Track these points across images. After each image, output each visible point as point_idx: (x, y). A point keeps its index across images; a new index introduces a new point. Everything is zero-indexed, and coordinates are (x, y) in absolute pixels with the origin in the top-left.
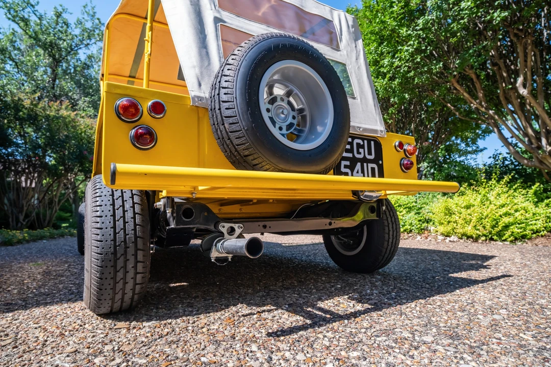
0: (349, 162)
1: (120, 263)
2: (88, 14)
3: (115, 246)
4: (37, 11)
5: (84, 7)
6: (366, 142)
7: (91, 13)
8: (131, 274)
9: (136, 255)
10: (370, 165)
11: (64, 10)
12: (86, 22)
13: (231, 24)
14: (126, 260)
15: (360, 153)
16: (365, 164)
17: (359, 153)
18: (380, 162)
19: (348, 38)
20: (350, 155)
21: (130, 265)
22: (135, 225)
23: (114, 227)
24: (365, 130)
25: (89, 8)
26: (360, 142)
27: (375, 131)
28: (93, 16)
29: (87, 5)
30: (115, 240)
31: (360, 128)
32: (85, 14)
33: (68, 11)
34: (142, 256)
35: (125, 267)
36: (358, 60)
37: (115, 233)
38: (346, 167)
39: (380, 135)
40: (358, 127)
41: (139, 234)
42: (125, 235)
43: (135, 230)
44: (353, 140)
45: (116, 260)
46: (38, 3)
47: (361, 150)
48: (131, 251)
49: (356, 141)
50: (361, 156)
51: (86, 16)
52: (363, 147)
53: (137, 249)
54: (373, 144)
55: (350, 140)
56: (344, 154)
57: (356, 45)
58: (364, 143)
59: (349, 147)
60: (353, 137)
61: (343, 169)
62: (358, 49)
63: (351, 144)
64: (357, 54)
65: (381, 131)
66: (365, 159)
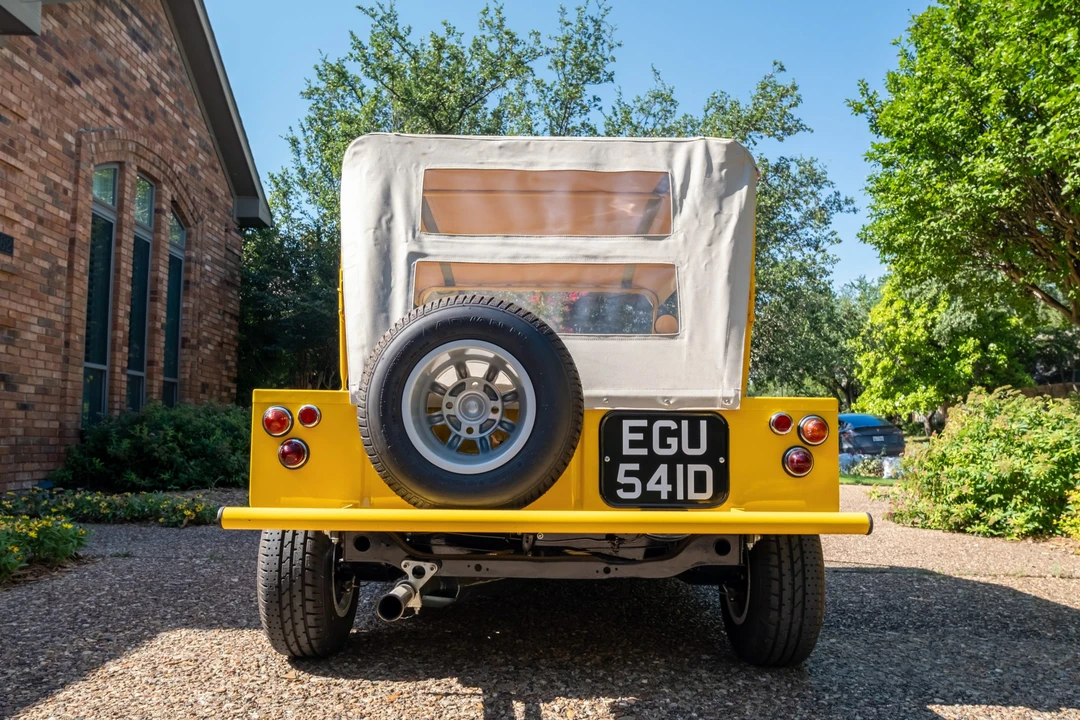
0: (638, 465)
1: (286, 599)
2: (491, 26)
3: (280, 578)
4: (409, 44)
5: (484, 13)
6: (685, 424)
7: (496, 22)
8: (299, 615)
9: (302, 591)
10: (693, 468)
11: (449, 32)
12: (488, 43)
13: (436, 256)
14: (292, 597)
15: (669, 446)
16: (680, 468)
17: (664, 445)
18: (722, 460)
19: (698, 201)
20: (644, 452)
21: (297, 603)
22: (304, 553)
23: (280, 555)
24: (681, 401)
25: (492, 13)
26: (670, 424)
27: (712, 400)
28: (500, 27)
29: (487, 9)
30: (279, 570)
31: (670, 398)
32: (486, 26)
33: (457, 30)
34: (310, 593)
35: (291, 604)
36: (713, 246)
37: (281, 562)
38: (628, 474)
39: (722, 406)
40: (665, 398)
41: (308, 565)
42: (291, 564)
43: (303, 559)
44: (651, 424)
45: (281, 595)
46: (409, 29)
47: (672, 441)
48: (297, 586)
49: (660, 423)
50: (671, 452)
51: (487, 33)
52: (677, 433)
53: (304, 584)
54: (703, 424)
55: (644, 423)
56: (627, 451)
57: (721, 208)
58: (679, 425)
59: (640, 437)
60: (652, 417)
61: (621, 479)
62: (723, 218)
63: (647, 431)
64: (717, 231)
65: (724, 399)
66: (681, 458)
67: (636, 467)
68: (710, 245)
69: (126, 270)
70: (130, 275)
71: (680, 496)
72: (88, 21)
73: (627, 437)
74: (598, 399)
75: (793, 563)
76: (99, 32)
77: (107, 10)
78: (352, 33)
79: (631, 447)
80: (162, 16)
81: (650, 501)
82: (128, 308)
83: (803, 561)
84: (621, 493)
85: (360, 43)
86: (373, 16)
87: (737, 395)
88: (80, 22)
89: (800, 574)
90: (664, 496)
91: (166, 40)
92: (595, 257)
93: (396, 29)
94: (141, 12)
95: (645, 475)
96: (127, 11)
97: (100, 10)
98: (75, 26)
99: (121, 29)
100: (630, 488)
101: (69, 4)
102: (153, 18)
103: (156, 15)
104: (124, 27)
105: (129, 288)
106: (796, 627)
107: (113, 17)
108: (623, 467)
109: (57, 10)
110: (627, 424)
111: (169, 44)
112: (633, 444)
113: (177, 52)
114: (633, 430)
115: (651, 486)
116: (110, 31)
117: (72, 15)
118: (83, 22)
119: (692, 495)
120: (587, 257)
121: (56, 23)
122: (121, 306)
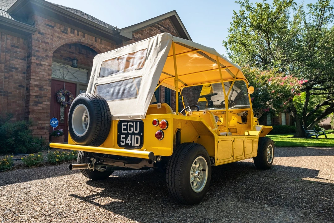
6: (134, 123)
10: (136, 136)
13: (99, 83)
16: (133, 136)
17: (130, 130)
18: (142, 134)
20: (126, 132)
24: (133, 117)
26: (131, 124)
27: (139, 116)
38: (123, 138)
39: (141, 118)
40: (130, 116)
47: (132, 128)
49: (129, 123)
50: (131, 132)
52: (132, 126)
54: (138, 123)
55: (126, 123)
56: (123, 131)
57: (157, 56)
58: (133, 124)
59: (125, 127)
60: (128, 121)
61: (122, 139)
62: (157, 58)
63: (126, 126)
64: (154, 63)
65: (142, 115)
66: (133, 134)
67: (124, 136)
68: (151, 68)
69: (163, 89)
70: (164, 90)
71: (133, 145)
72: (149, 32)
73: (123, 127)
74: (117, 117)
75: (172, 169)
76: (152, 34)
77: (154, 28)
78: (234, 11)
79: (124, 130)
80: (170, 25)
81: (127, 146)
82: (164, 99)
83: (175, 169)
84: (122, 143)
85: (236, 13)
86: (240, 3)
87: (145, 114)
88: (146, 33)
89: (173, 173)
90: (130, 145)
91: (172, 30)
92: (126, 77)
93: (248, 4)
94: (164, 26)
95: (126, 138)
96: (160, 26)
97: (152, 29)
98: (145, 34)
99: (158, 31)
100: (123, 142)
101: (144, 29)
102: (167, 26)
103: (168, 25)
104: (159, 31)
105: (164, 94)
106: (174, 190)
107: (156, 29)
108: (122, 136)
109: (140, 32)
110: (123, 124)
111: (173, 31)
112: (124, 129)
113: (175, 32)
114: (124, 125)
115: (127, 142)
116: (155, 33)
117: (144, 32)
118: (147, 33)
119: (136, 145)
120: (125, 78)
121: (140, 35)
122: (162, 98)
